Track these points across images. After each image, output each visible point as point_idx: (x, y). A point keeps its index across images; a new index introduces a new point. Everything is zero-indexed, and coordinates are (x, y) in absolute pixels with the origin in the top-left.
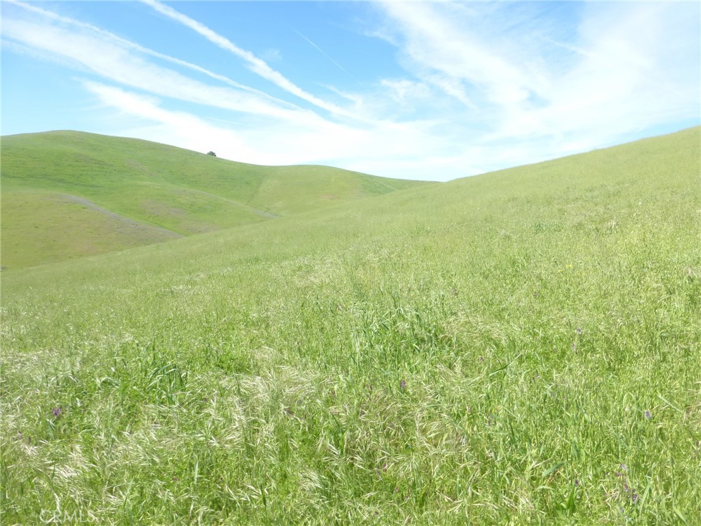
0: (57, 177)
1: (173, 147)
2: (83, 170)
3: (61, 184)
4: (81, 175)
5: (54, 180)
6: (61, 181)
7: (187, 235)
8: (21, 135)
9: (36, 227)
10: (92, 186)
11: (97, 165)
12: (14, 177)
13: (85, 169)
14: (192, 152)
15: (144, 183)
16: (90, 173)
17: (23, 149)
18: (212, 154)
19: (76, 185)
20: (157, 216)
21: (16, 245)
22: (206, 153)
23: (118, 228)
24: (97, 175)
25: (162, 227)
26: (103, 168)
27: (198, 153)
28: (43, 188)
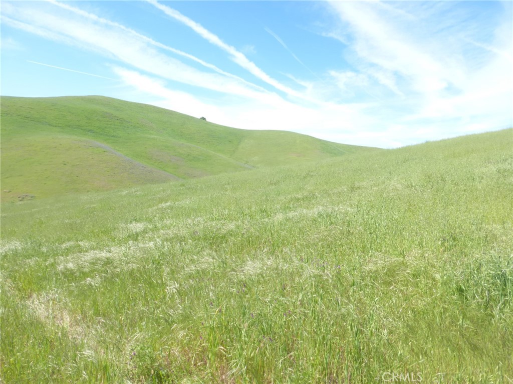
0: (87, 128)
1: (175, 112)
2: (107, 124)
3: (89, 133)
4: (106, 127)
5: (85, 130)
6: (90, 131)
7: (184, 178)
8: (66, 97)
9: (65, 164)
10: (113, 136)
11: (118, 121)
12: (56, 126)
13: (109, 123)
14: (189, 116)
15: (152, 136)
16: (112, 126)
17: (65, 106)
18: (204, 119)
19: (101, 134)
20: (162, 162)
21: (47, 178)
22: (199, 118)
23: (130, 169)
24: (117, 128)
25: (165, 171)
26: (123, 123)
27: (193, 118)
28: (76, 135)
